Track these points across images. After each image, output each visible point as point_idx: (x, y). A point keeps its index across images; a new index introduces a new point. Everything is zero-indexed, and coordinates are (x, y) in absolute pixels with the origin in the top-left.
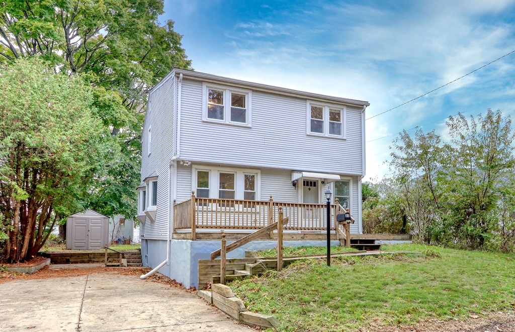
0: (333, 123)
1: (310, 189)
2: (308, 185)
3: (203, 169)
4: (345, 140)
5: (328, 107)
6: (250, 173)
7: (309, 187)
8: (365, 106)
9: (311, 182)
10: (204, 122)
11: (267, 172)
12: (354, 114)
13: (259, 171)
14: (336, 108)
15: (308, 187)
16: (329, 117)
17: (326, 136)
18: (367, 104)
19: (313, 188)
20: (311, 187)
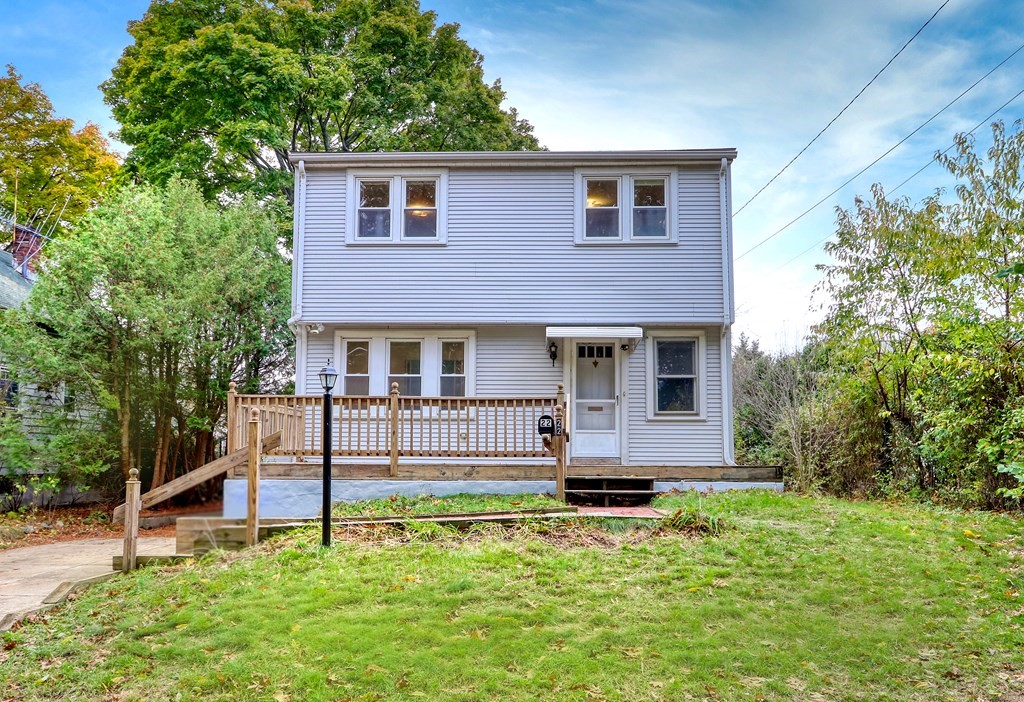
0: (644, 212)
1: (596, 364)
2: (591, 355)
3: (357, 336)
4: (675, 245)
5: (631, 175)
6: (454, 337)
7: (595, 358)
8: (724, 161)
9: (600, 349)
10: (349, 246)
11: (489, 333)
12: (699, 183)
13: (473, 332)
14: (649, 175)
15: (593, 360)
16: (633, 197)
17: (626, 241)
18: (731, 154)
19: (603, 361)
20: (598, 360)
